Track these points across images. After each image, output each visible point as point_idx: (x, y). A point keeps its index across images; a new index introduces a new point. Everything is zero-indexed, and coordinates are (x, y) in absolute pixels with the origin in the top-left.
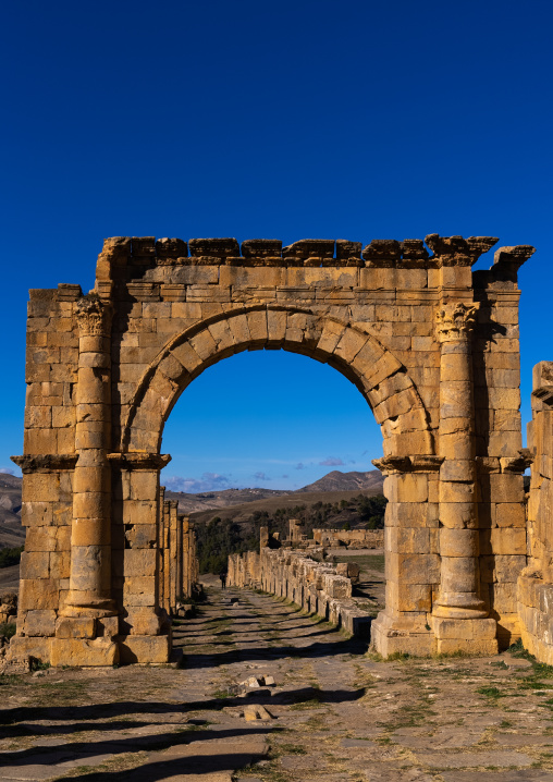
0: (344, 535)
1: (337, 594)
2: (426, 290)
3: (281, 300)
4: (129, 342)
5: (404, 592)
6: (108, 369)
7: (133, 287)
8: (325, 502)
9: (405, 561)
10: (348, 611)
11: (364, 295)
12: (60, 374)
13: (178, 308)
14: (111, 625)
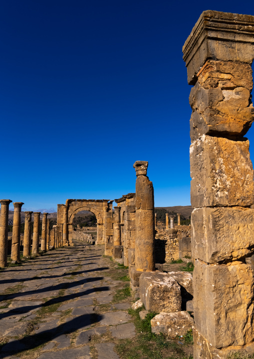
0: (88, 228)
1: (90, 239)
2: (102, 205)
3: (86, 206)
4: (69, 211)
5: (99, 238)
6: (67, 214)
7: (70, 204)
8: (81, 217)
9: (99, 235)
10: (92, 241)
11: (96, 205)
12: (62, 214)
13: (75, 207)
14: (68, 242)
